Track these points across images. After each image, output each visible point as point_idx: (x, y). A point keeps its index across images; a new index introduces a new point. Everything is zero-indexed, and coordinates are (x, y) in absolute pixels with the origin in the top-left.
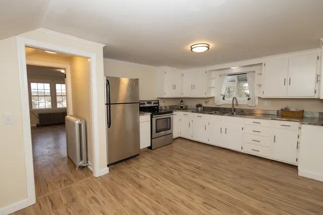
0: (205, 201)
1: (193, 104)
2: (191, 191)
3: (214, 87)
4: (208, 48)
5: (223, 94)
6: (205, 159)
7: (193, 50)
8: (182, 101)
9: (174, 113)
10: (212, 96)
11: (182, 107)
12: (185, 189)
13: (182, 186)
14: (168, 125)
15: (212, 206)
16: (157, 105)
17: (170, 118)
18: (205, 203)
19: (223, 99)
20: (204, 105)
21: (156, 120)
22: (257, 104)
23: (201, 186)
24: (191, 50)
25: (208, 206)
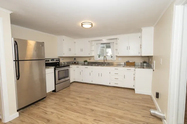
0: (94, 119)
1: (82, 61)
2: (85, 114)
3: (93, 50)
4: (92, 25)
5: (99, 54)
6: (91, 93)
7: (83, 26)
8: (75, 59)
9: (71, 66)
10: (93, 55)
11: (75, 63)
12: (81, 114)
13: (79, 113)
14: (67, 74)
15: (99, 121)
16: (59, 61)
17: (68, 69)
18: (95, 120)
19: (99, 57)
20: (88, 61)
21: (59, 71)
22: (115, 59)
23: (91, 110)
24: (82, 26)
25: (97, 121)
